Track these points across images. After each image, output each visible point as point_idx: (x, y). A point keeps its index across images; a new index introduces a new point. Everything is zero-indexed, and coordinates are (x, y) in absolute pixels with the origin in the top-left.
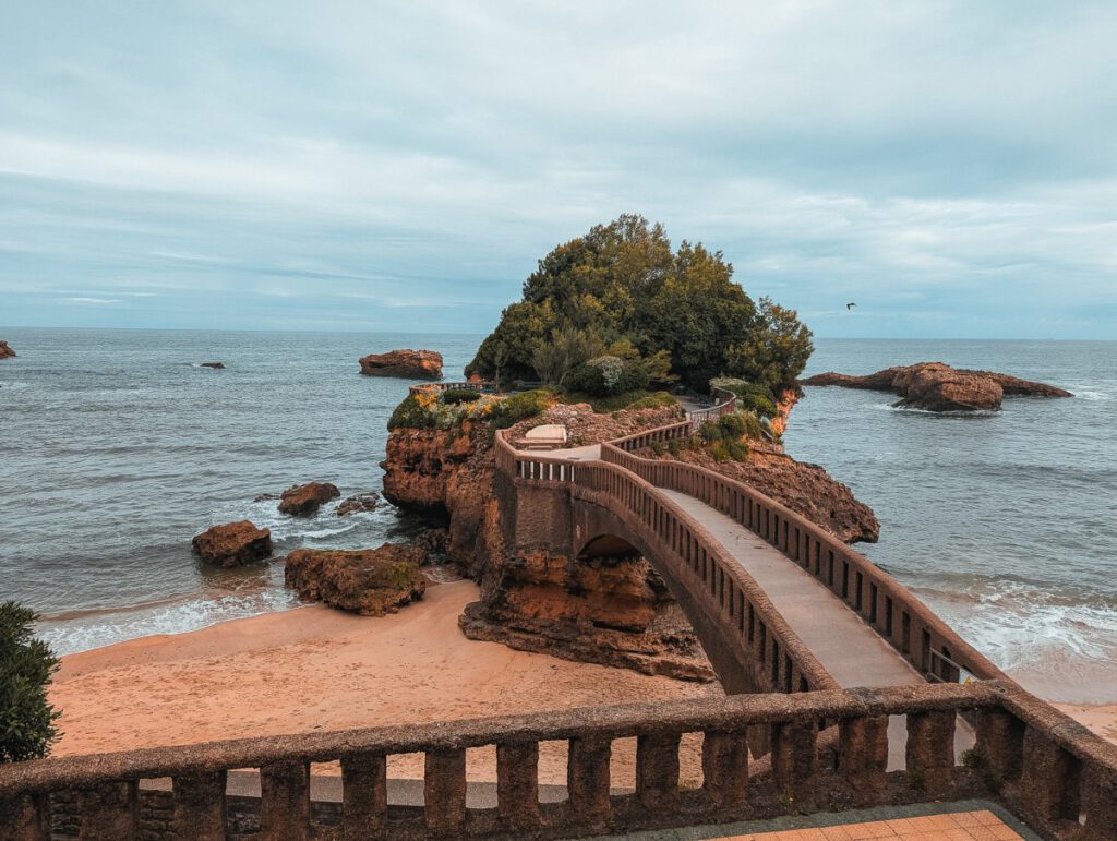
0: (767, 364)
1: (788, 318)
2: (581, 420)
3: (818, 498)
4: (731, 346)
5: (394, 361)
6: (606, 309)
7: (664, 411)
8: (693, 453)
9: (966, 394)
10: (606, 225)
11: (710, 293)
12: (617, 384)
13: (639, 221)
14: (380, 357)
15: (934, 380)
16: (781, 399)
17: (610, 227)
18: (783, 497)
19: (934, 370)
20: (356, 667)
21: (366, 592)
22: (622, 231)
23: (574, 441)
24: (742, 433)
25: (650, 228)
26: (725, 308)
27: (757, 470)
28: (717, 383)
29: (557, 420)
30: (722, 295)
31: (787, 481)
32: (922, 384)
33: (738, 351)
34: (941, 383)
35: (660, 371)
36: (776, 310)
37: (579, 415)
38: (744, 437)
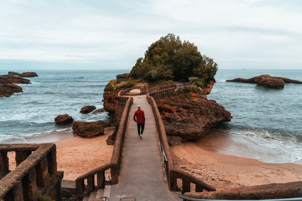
0: (204, 73)
1: (211, 61)
2: (145, 88)
3: (212, 110)
4: (195, 68)
5: (125, 76)
6: (162, 59)
7: (169, 85)
8: (174, 97)
9: (274, 83)
10: (164, 37)
11: (190, 54)
12: (155, 78)
13: (173, 35)
14: (121, 75)
15: (265, 79)
16: (209, 83)
17: (165, 37)
18: (200, 109)
19: (266, 77)
20: (76, 150)
21: (86, 132)
22: (169, 38)
23: (142, 93)
24: (191, 92)
25: (176, 37)
26: (193, 58)
27: (192, 101)
28: (190, 78)
29: (138, 88)
30: (193, 54)
31: (202, 104)
32: (262, 81)
33: (196, 70)
34: (267, 80)
35: (169, 75)
36: (207, 58)
37: (144, 86)
38: (192, 93)
